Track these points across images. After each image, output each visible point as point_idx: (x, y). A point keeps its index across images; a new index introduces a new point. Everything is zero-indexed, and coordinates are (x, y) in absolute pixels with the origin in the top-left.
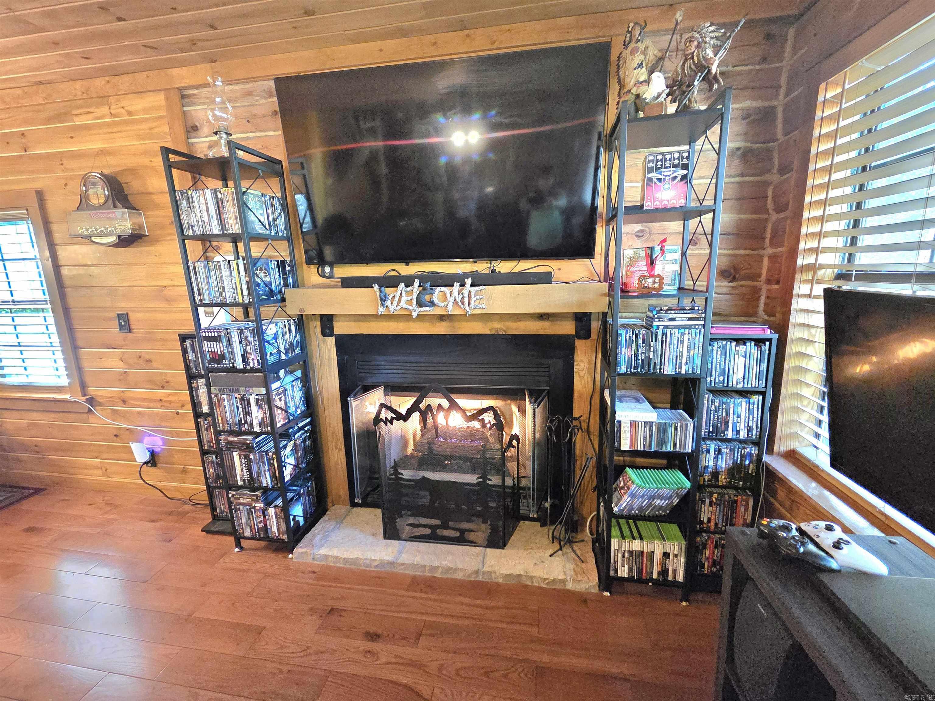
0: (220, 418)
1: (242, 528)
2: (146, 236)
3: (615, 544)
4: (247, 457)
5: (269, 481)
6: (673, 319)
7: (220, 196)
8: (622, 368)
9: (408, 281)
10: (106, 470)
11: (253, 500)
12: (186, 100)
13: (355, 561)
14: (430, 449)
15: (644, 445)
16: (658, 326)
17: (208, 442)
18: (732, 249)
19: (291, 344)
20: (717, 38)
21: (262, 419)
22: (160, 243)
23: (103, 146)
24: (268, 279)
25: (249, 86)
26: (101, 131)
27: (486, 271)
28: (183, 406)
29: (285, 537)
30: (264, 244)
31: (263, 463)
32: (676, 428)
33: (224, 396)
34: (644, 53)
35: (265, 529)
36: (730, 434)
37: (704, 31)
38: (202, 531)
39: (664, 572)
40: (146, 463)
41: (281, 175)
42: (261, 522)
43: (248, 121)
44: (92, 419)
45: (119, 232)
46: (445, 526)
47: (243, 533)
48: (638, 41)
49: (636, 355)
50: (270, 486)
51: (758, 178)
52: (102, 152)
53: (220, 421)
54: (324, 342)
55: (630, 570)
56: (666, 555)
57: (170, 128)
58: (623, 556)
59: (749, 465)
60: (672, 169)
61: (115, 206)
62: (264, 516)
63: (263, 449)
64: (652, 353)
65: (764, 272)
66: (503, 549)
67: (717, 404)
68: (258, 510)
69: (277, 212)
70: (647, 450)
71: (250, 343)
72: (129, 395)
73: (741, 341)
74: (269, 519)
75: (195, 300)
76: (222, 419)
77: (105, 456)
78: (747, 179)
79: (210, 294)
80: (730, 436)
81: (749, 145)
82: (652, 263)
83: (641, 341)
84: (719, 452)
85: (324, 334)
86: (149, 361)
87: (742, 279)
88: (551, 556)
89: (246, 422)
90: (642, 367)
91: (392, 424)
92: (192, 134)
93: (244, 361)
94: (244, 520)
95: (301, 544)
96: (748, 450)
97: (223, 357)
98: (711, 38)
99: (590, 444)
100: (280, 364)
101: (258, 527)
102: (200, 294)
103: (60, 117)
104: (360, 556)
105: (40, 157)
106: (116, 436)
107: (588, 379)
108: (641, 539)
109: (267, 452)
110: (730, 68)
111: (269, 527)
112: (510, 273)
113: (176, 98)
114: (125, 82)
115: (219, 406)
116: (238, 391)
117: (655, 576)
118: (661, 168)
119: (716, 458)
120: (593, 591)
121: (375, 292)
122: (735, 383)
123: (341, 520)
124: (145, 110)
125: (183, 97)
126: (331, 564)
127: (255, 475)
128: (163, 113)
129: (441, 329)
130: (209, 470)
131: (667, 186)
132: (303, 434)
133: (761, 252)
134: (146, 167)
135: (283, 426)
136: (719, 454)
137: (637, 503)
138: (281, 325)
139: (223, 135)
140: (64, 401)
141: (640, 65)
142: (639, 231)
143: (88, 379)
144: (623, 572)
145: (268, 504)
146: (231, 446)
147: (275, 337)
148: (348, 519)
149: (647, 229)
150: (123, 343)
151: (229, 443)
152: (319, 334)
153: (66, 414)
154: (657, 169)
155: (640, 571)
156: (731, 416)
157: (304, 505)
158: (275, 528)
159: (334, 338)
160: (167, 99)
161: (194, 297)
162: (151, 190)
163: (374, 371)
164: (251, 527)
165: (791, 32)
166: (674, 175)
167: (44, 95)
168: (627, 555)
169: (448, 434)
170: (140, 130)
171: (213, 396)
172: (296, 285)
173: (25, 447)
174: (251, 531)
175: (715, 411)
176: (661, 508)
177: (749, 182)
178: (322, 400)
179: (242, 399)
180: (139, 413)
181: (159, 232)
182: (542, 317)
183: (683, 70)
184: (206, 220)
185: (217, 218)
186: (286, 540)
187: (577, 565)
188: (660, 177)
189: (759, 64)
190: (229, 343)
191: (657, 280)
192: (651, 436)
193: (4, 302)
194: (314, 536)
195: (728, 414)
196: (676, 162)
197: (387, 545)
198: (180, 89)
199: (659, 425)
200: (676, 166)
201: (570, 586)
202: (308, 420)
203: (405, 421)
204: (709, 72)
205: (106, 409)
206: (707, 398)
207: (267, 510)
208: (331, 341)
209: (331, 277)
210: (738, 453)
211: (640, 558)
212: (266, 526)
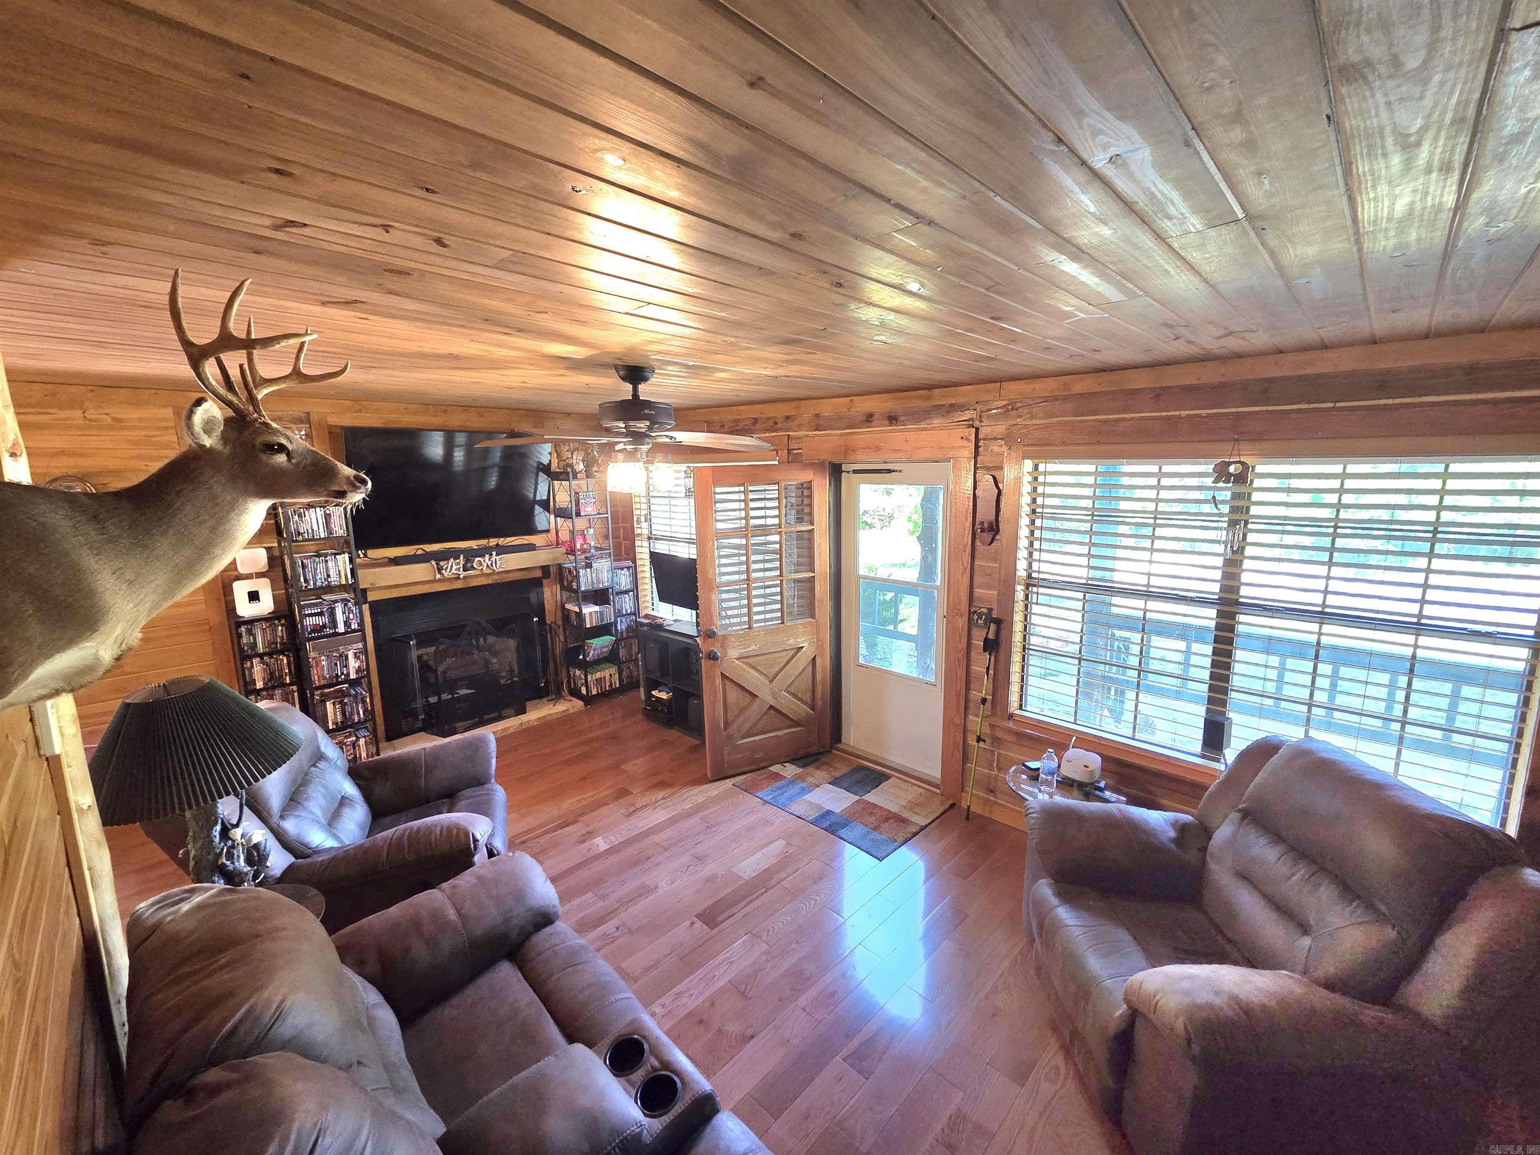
0: (316, 677)
4: (340, 702)
7: (328, 512)
9: (456, 554)
11: (344, 737)
15: (595, 624)
21: (359, 667)
31: (358, 703)
32: (605, 613)
33: (323, 659)
39: (611, 685)
42: (350, 753)
50: (362, 721)
52: (64, 453)
53: (316, 679)
55: (597, 689)
56: (611, 675)
58: (593, 684)
59: (633, 624)
62: (354, 748)
67: (618, 599)
68: (349, 744)
70: (597, 625)
71: (353, 612)
73: (622, 569)
74: (359, 749)
76: (319, 678)
79: (315, 581)
80: (624, 613)
84: (622, 621)
89: (342, 673)
93: (346, 625)
96: (632, 617)
97: (323, 627)
102: (305, 582)
107: (552, 601)
108: (600, 671)
115: (317, 667)
116: (337, 650)
117: (607, 689)
119: (621, 625)
120: (580, 710)
121: (434, 565)
122: (622, 588)
127: (348, 715)
129: (480, 582)
136: (622, 623)
137: (596, 652)
145: (359, 736)
146: (325, 698)
151: (323, 695)
155: (601, 688)
156: (623, 604)
158: (364, 755)
159: (367, 605)
168: (595, 682)
175: (618, 602)
176: (605, 654)
179: (340, 656)
184: (316, 529)
190: (332, 615)
192: (597, 618)
195: (621, 603)
199: (598, 613)
201: (571, 711)
206: (615, 597)
208: (365, 607)
209: (366, 557)
210: (628, 620)
211: (599, 681)
212: (355, 756)
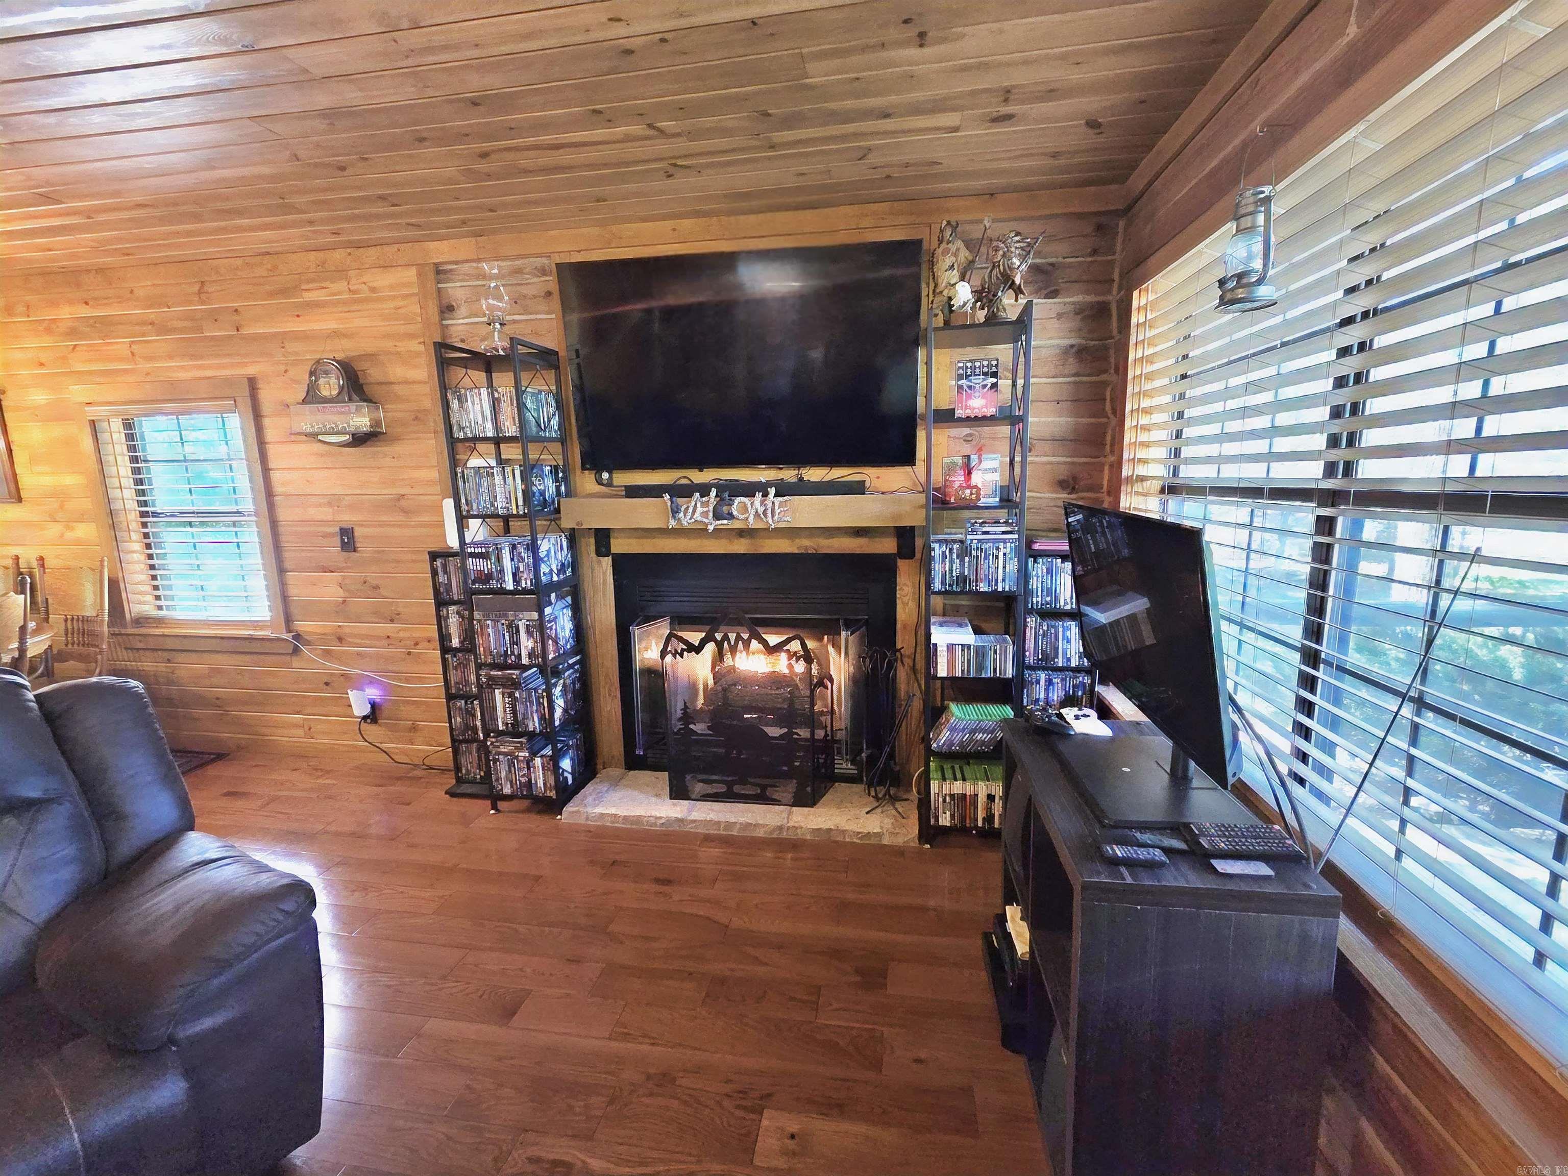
0: (482, 649)
1: (501, 784)
2: (383, 433)
3: (934, 786)
4: (511, 695)
5: (537, 724)
6: (987, 533)
7: (496, 395)
8: (937, 586)
9: (704, 490)
10: (310, 729)
11: (516, 748)
12: (442, 276)
13: (638, 820)
14: (725, 698)
15: (963, 671)
16: (972, 540)
17: (457, 683)
18: (1070, 457)
19: (563, 565)
20: (1022, 248)
21: (533, 649)
22: (400, 442)
23: (336, 326)
24: (542, 487)
25: (518, 263)
26: (335, 310)
27: (795, 480)
28: (416, 644)
29: (552, 794)
30: (540, 446)
31: (531, 702)
32: (995, 652)
33: (489, 622)
34: (955, 255)
35: (529, 784)
36: (1060, 662)
37: (1009, 241)
38: (446, 793)
39: (989, 819)
40: (365, 718)
41: (557, 368)
42: (524, 776)
43: (516, 302)
44: (296, 662)
45: (352, 429)
46: (743, 782)
47: (502, 790)
48: (949, 242)
49: (951, 570)
50: (538, 731)
51: (1093, 379)
52: (336, 334)
53: (482, 652)
54: (599, 562)
55: (952, 816)
56: (991, 796)
57: (421, 308)
58: (944, 801)
59: (1082, 696)
60: (981, 377)
61: (350, 400)
62: (529, 769)
63: (530, 686)
64: (966, 570)
65: (1105, 483)
66: (812, 807)
67: (1045, 628)
68: (522, 761)
69: (551, 410)
70: (966, 676)
71: (523, 560)
72: (347, 630)
74: (534, 772)
75: (461, 512)
76: (484, 651)
77: (309, 710)
78: (1085, 379)
79: (479, 504)
80: (1060, 665)
81: (1084, 342)
82: (969, 473)
83: (955, 556)
84: (1049, 682)
85: (599, 553)
86: (376, 587)
87: (1082, 491)
88: (867, 813)
89: (512, 653)
90: (957, 584)
91: (682, 657)
92: (446, 315)
93: (515, 580)
94: (503, 774)
95: (571, 804)
96: (1081, 679)
97: (489, 577)
98: (1016, 248)
99: (916, 685)
100: (552, 586)
101: (520, 781)
102: (467, 504)
103: (283, 292)
104: (643, 813)
105: (255, 338)
106: (327, 684)
107: (912, 605)
108: (964, 779)
109: (536, 690)
110: (1060, 259)
111: (533, 782)
112: (821, 482)
113: (432, 275)
114: (372, 254)
115: (482, 634)
116: (506, 616)
117: (980, 824)
118: (970, 375)
119: (1047, 690)
120: (912, 844)
121: (666, 503)
122: (1062, 604)
123: (615, 783)
124: (392, 287)
125: (438, 272)
126: (608, 824)
127: (520, 717)
128: (416, 291)
129: (740, 547)
130: (455, 720)
131: (977, 394)
132: (572, 673)
133: (1102, 459)
134: (388, 353)
135: (553, 658)
136: (1049, 685)
137: (957, 738)
138: (553, 541)
139: (497, 325)
140: (263, 639)
141: (952, 267)
142: (967, 435)
143: (295, 611)
144: (945, 820)
145: (534, 754)
146: (493, 683)
147: (548, 555)
148: (623, 781)
149: (977, 434)
150: (345, 565)
151: (490, 678)
152: (593, 555)
153: (262, 657)
154: (967, 377)
155: (963, 819)
156: (1060, 641)
157: (572, 759)
158: (540, 783)
159: (610, 558)
160: (419, 275)
161: (460, 507)
162: (393, 380)
163: (659, 599)
164: (511, 782)
165: (1122, 224)
166: (984, 383)
167: (269, 266)
168: (948, 798)
169: (748, 680)
170: (383, 309)
171: (475, 622)
172: (568, 494)
173: (202, 701)
174: (512, 787)
175: (1044, 635)
176: (983, 742)
177: (1086, 382)
178: (595, 634)
179: (510, 626)
180: (359, 654)
181: (399, 430)
182: (859, 532)
183: (990, 277)
184: (480, 422)
185: (492, 419)
186: (554, 797)
187: (896, 821)
188: (970, 384)
189: (1091, 255)
190: (499, 559)
191: (974, 491)
192: (969, 661)
193: (181, 513)
194: (585, 797)
195: (1057, 638)
196: (986, 370)
197: (674, 805)
198: (436, 265)
199: (977, 649)
200: (985, 374)
201: (886, 841)
202: (578, 658)
203: (698, 653)
204: (1013, 282)
205: (316, 649)
206: (1032, 621)
207: (532, 760)
208: (607, 562)
209: (610, 484)
210: (1070, 683)
211: (963, 802)
212: (530, 780)
